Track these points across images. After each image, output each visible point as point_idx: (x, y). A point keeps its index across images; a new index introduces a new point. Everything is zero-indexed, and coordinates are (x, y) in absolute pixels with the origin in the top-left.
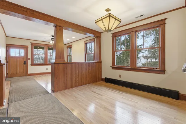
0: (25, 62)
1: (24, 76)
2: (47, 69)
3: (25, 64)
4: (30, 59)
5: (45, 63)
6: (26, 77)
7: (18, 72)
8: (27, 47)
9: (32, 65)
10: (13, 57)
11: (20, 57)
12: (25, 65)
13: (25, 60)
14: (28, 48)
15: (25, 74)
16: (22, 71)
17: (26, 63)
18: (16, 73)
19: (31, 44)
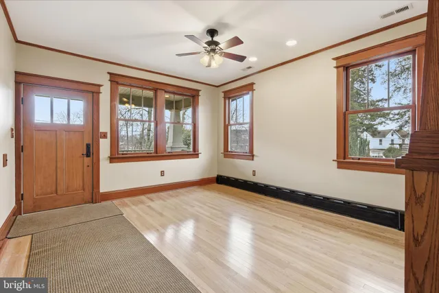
0: (88, 146)
1: (86, 203)
2: (162, 173)
3: (88, 155)
4: (105, 136)
5: (156, 152)
6: (92, 205)
7: (62, 187)
8: (94, 89)
9: (113, 159)
10: (42, 129)
11: (69, 129)
12: (87, 160)
13: (88, 140)
14: (99, 93)
15: (87, 195)
16: (77, 183)
17: (91, 151)
18: (56, 193)
19: (108, 77)
